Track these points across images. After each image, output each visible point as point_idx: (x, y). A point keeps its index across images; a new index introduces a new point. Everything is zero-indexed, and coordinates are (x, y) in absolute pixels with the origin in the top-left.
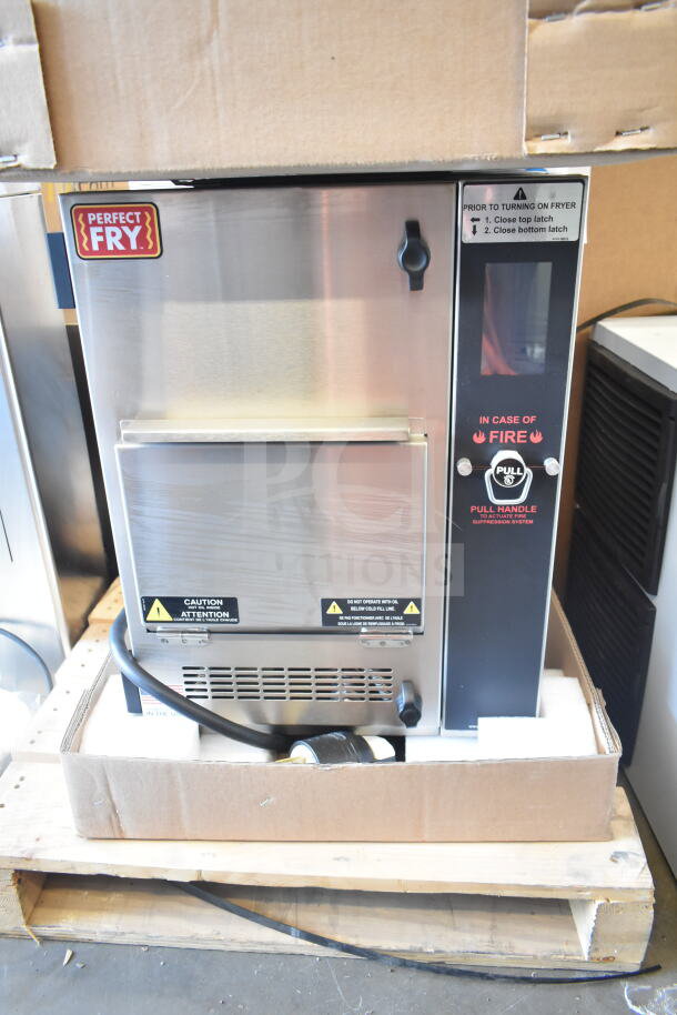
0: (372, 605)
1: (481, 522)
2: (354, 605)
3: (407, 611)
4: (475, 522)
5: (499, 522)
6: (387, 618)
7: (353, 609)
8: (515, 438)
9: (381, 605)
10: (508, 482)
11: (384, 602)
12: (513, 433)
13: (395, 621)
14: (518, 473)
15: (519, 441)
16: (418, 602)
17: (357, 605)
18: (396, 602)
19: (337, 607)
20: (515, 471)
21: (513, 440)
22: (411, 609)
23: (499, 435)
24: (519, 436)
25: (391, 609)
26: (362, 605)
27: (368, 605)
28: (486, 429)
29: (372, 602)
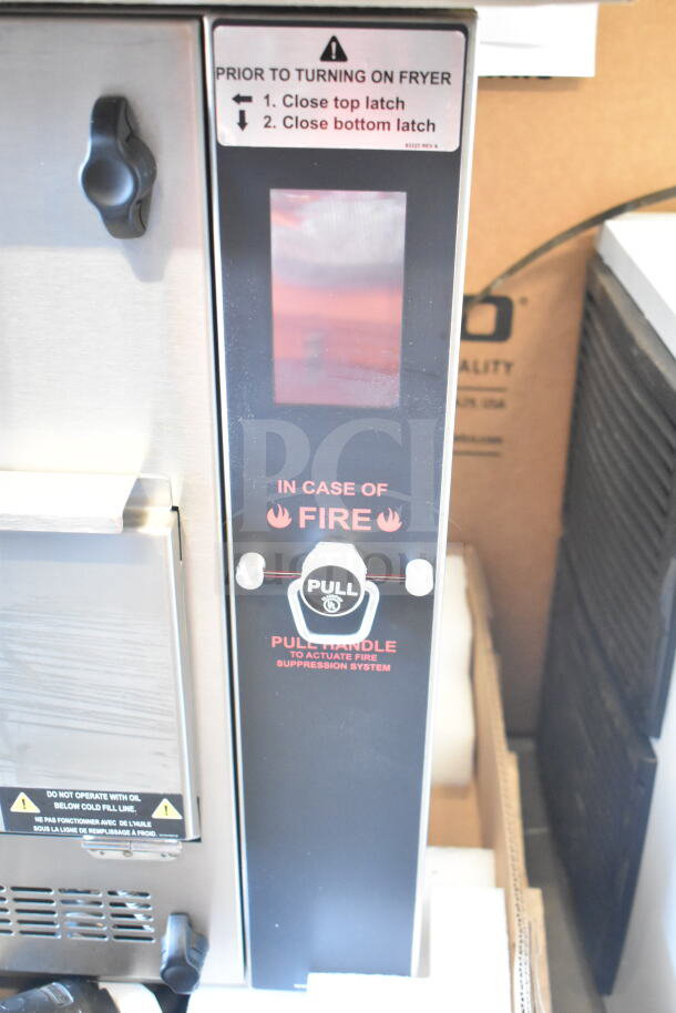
0: (93, 802)
1: (292, 664)
2: (59, 800)
3: (159, 814)
4: (280, 663)
5: (327, 666)
6: (123, 823)
7: (58, 806)
8: (349, 521)
9: (110, 802)
10: (332, 607)
11: (113, 797)
12: (345, 512)
13: (137, 829)
14: (350, 592)
15: (356, 527)
16: (177, 801)
17: (66, 801)
18: (136, 798)
19: (28, 800)
20: (343, 588)
21: (346, 527)
22: (164, 811)
23: (317, 514)
24: (356, 519)
25: (130, 809)
26: (74, 800)
27: (84, 801)
28: (293, 504)
29: (92, 796)
